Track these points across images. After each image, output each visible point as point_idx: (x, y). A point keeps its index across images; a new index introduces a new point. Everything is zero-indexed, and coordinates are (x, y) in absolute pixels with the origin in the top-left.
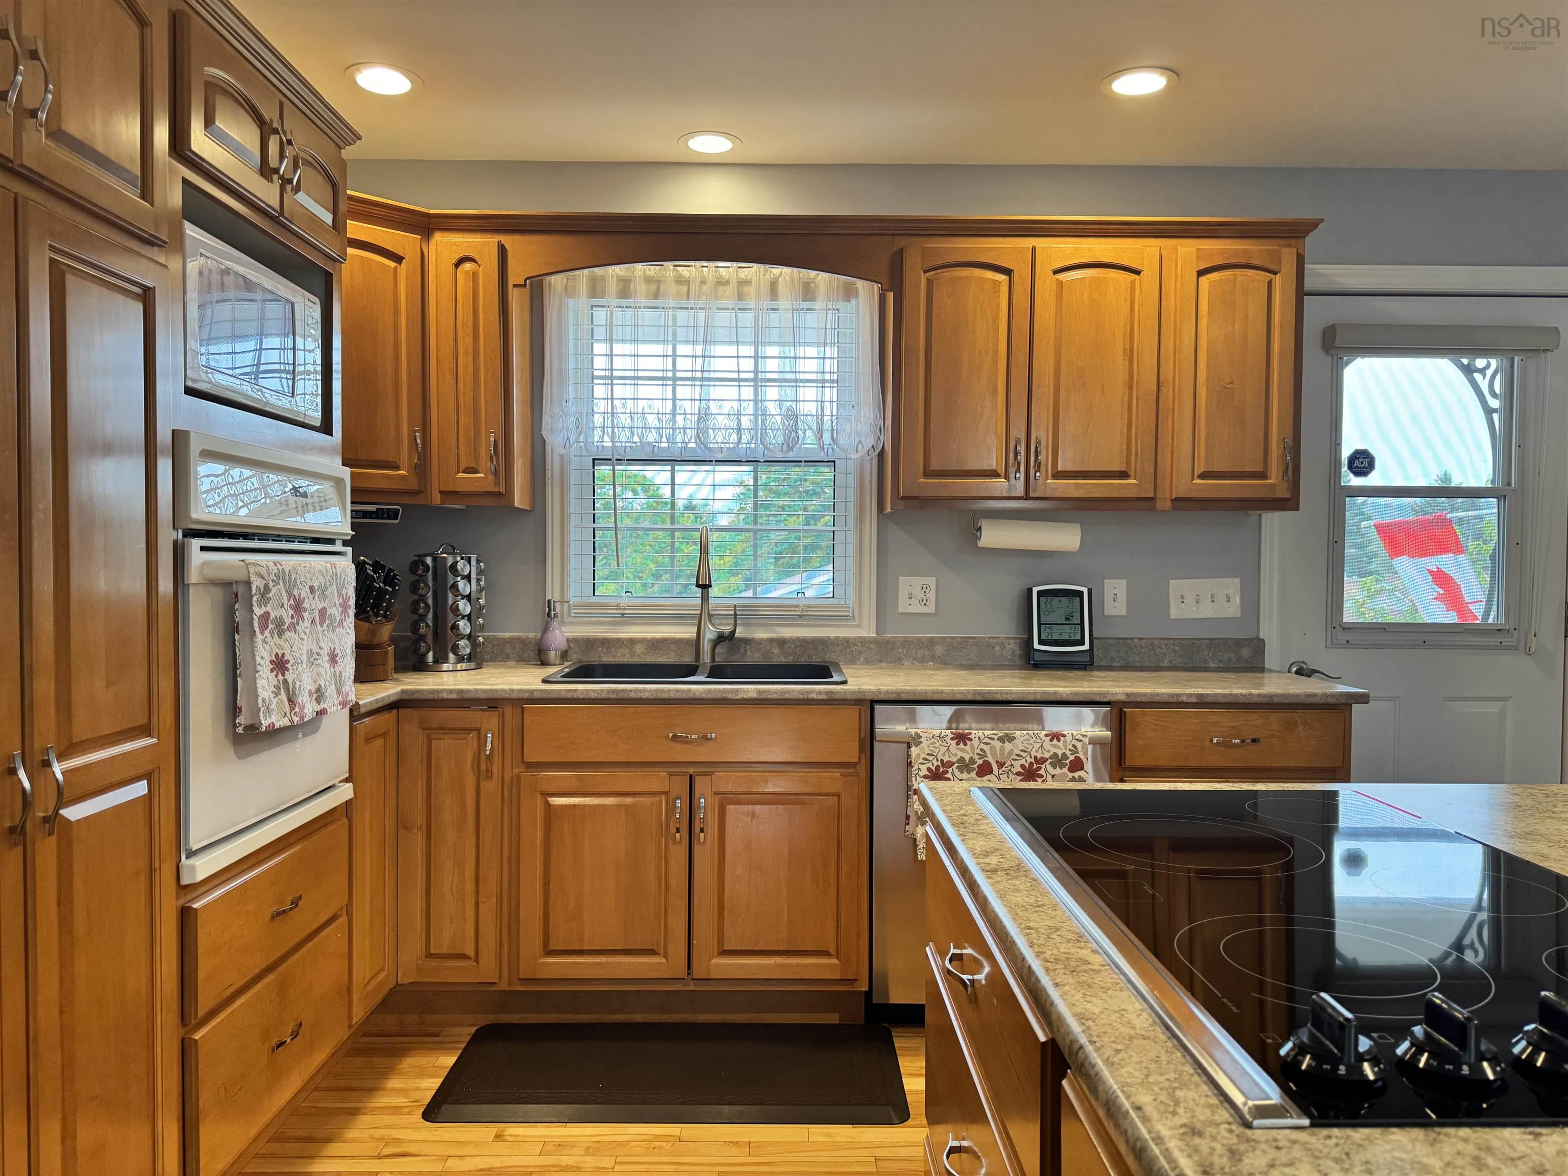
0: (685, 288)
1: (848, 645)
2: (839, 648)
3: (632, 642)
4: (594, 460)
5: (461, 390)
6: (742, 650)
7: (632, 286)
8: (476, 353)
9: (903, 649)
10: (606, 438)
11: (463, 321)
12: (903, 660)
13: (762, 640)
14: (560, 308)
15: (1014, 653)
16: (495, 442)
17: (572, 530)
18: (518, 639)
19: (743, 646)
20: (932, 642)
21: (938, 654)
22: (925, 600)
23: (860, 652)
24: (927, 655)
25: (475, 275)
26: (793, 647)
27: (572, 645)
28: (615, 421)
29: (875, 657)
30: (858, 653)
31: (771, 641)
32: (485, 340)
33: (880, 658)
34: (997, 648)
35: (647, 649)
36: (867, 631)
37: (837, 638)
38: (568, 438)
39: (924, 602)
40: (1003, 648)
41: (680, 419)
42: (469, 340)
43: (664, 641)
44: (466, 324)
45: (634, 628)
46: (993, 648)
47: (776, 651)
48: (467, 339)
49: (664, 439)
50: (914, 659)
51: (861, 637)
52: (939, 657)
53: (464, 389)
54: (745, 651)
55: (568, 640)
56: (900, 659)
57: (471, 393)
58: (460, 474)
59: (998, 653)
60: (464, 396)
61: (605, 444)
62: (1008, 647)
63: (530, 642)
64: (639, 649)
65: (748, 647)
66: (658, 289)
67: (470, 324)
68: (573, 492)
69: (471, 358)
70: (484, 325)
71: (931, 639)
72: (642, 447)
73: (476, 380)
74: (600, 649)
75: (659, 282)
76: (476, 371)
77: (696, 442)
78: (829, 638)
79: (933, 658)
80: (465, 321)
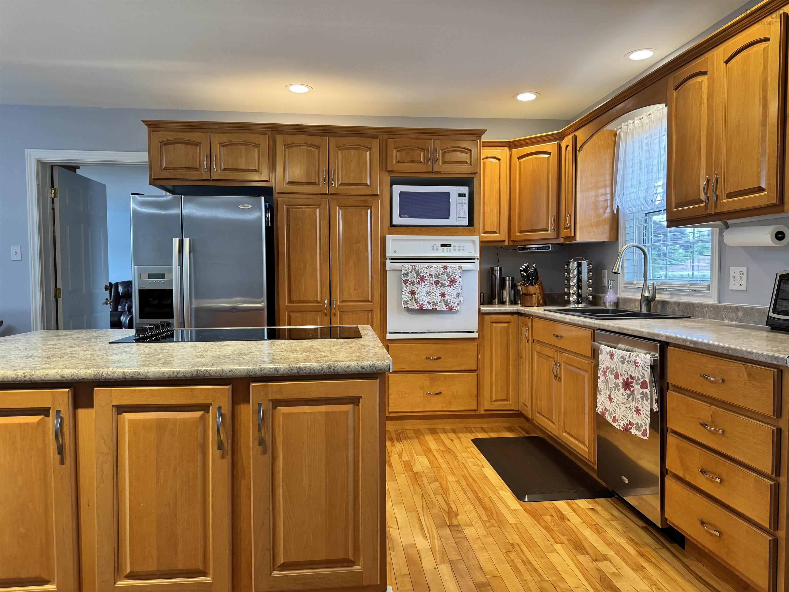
2: (699, 309)
9: (724, 312)
13: (672, 302)
19: (666, 305)
20: (737, 309)
24: (734, 316)
30: (706, 313)
31: (675, 303)
36: (713, 300)
39: (741, 283)
50: (729, 318)
52: (740, 319)
54: (667, 308)
58: (565, 230)
70: (570, 170)
71: (737, 308)
78: (695, 303)
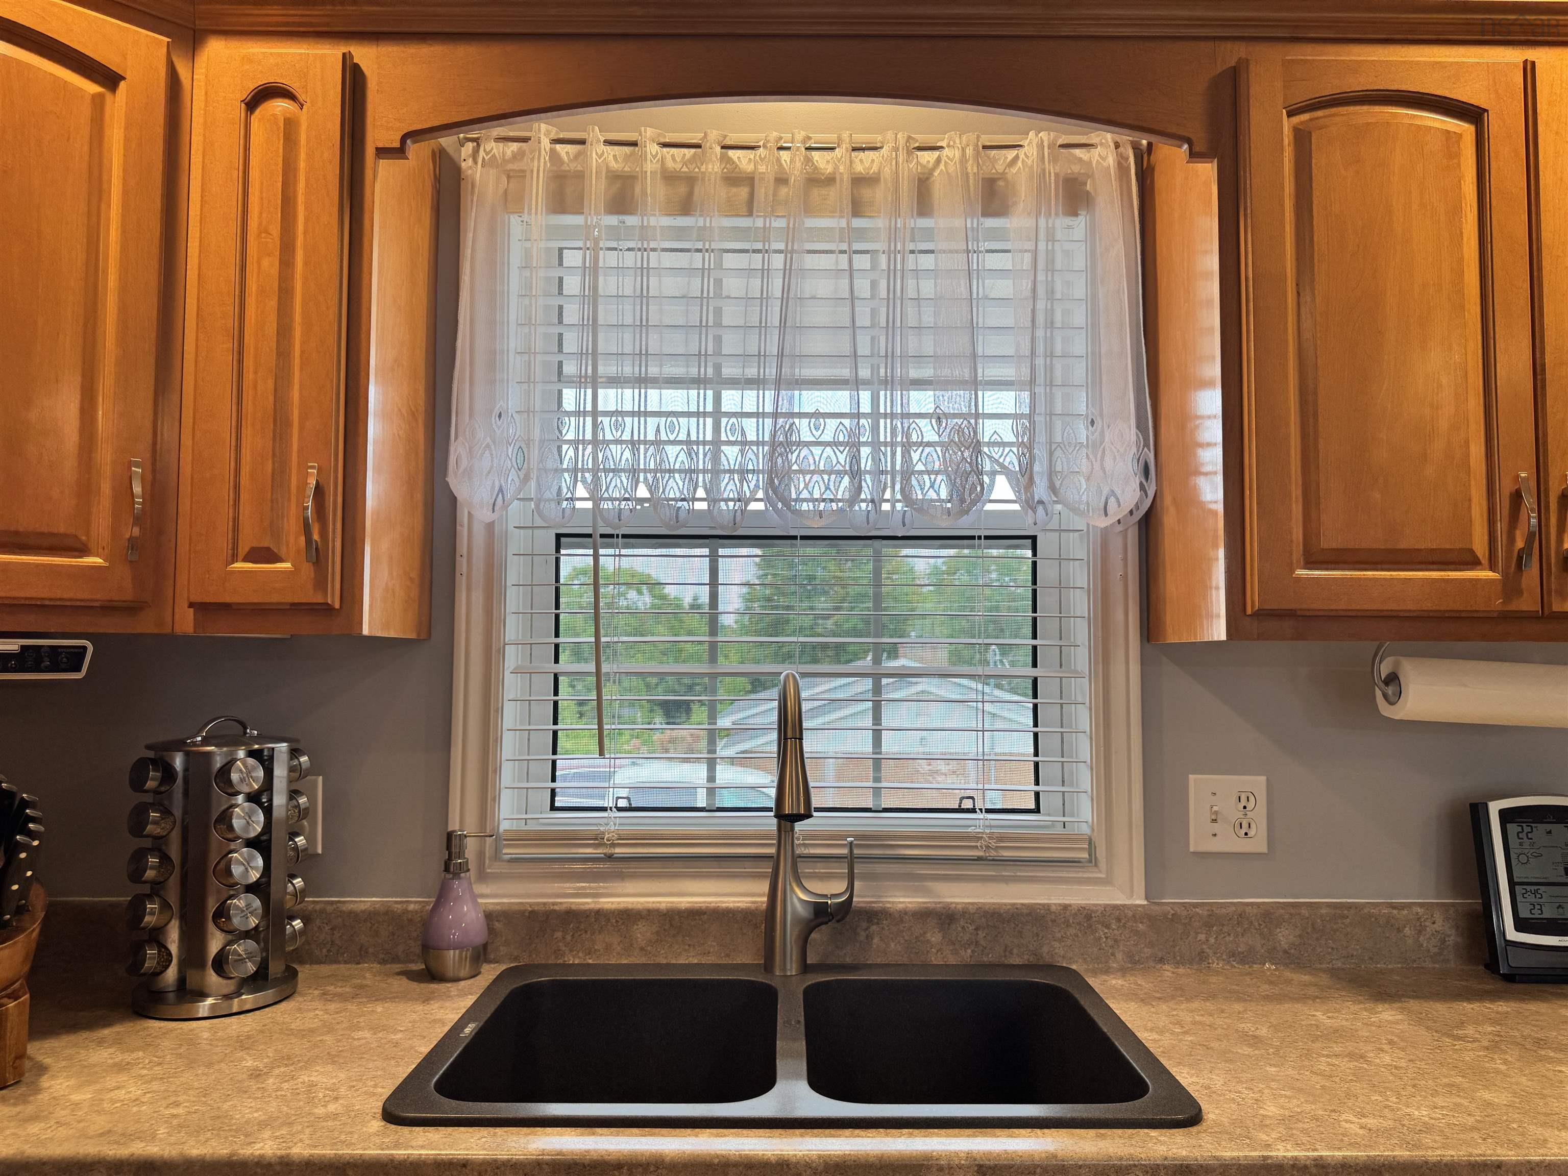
0: (744, 192)
1: (1090, 926)
2: (1072, 931)
3: (628, 917)
4: (559, 536)
5: (249, 376)
6: (863, 935)
7: (638, 190)
8: (285, 292)
10: (581, 492)
11: (260, 224)
12: (1207, 957)
13: (904, 913)
14: (492, 231)
15: (1443, 941)
16: (319, 490)
17: (509, 679)
18: (386, 913)
19: (864, 925)
20: (1270, 918)
21: (1284, 944)
22: (1245, 825)
23: (1116, 941)
24: (1258, 947)
25: (290, 127)
26: (971, 928)
27: (497, 925)
28: (600, 455)
29: (1148, 951)
30: (1110, 942)
31: (923, 915)
32: (306, 264)
33: (1160, 954)
34: (1407, 931)
35: (658, 933)
37: (1066, 907)
38: (501, 490)
39: (1243, 829)
40: (1420, 931)
41: (731, 453)
42: (270, 265)
43: (695, 915)
44: (267, 232)
45: (630, 886)
46: (1399, 930)
47: (935, 937)
48: (265, 263)
49: (701, 493)
50: (1233, 954)
51: (1116, 907)
52: (1285, 952)
53: (256, 372)
54: (867, 937)
55: (490, 916)
56: (1202, 957)
57: (271, 384)
58: (239, 565)
59: (1410, 941)
60: (255, 387)
61: (579, 505)
62: (1430, 929)
63: (410, 921)
64: (642, 932)
65: (874, 928)
66: (690, 194)
67: (275, 230)
68: (514, 600)
69: (273, 303)
70: (305, 232)
72: (655, 508)
73: (283, 353)
74: (559, 934)
75: (691, 180)
76: (284, 331)
77: (767, 499)
78: (1047, 907)
79: (1273, 955)
80: (264, 223)
